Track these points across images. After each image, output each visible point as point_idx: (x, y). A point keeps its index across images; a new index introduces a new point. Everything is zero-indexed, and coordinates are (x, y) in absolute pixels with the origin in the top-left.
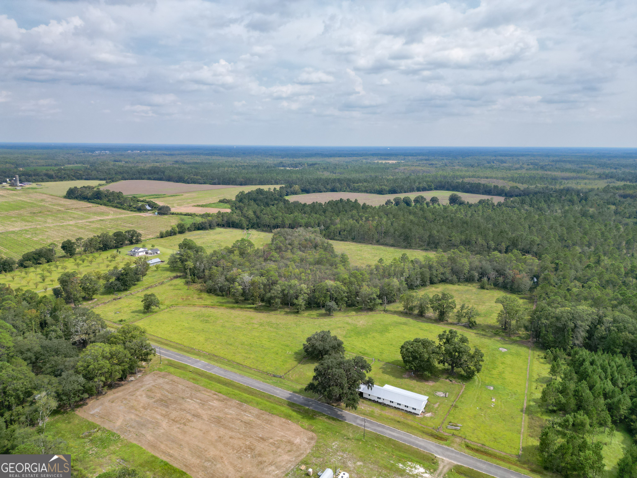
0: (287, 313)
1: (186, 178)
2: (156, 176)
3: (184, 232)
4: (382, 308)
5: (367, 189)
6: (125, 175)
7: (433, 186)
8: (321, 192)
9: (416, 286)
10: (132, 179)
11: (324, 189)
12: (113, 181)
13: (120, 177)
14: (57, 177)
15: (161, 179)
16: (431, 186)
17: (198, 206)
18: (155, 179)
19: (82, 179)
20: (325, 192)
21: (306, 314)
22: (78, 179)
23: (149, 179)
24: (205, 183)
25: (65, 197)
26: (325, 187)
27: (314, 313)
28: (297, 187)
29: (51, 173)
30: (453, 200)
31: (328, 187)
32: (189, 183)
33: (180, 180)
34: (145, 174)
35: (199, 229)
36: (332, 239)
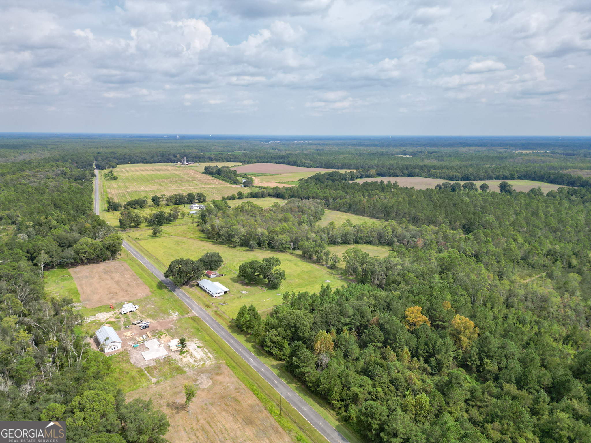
0: (229, 247)
1: (299, 162)
2: (281, 160)
3: (242, 198)
4: (290, 251)
5: (442, 175)
6: (259, 159)
7: (516, 175)
8: (397, 176)
10: (264, 162)
11: (401, 174)
12: (248, 163)
13: (255, 160)
14: (215, 159)
15: (283, 163)
17: (280, 183)
18: (279, 163)
19: (230, 161)
20: (401, 176)
21: (238, 248)
22: (228, 161)
23: (276, 163)
24: (311, 167)
25: (204, 173)
26: (402, 172)
27: (244, 248)
28: (373, 171)
29: (212, 156)
30: (503, 187)
33: (294, 164)
34: (275, 159)
35: (254, 197)
36: (339, 210)
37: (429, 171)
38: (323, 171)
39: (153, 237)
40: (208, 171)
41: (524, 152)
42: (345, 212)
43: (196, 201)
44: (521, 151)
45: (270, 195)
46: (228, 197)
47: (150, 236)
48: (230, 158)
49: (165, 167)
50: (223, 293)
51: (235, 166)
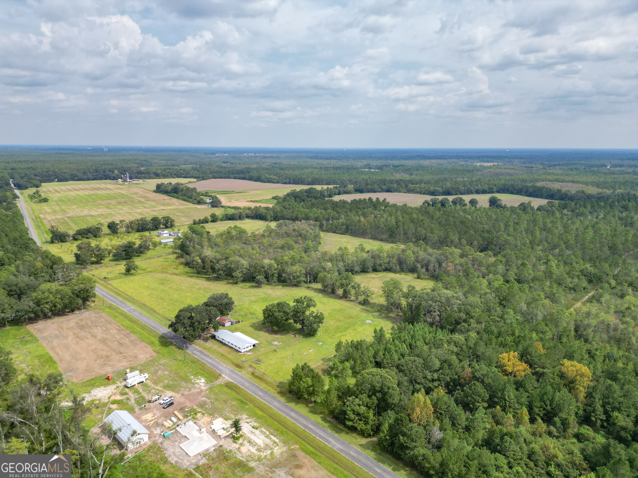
0: (228, 283)
1: (263, 177)
2: (241, 176)
3: (216, 221)
4: (306, 285)
5: (422, 190)
6: (216, 175)
7: (495, 189)
8: (375, 192)
9: (356, 272)
10: (221, 178)
12: (203, 179)
13: (211, 176)
14: (162, 174)
15: (244, 178)
16: (492, 189)
17: (251, 201)
18: (239, 178)
19: (181, 177)
20: (379, 192)
21: (242, 285)
22: (178, 177)
23: (235, 178)
24: (278, 182)
25: (155, 191)
26: (380, 188)
27: (248, 284)
28: (351, 187)
29: (159, 171)
30: (493, 202)
31: (384, 187)
32: (264, 182)
33: (258, 179)
34: (233, 174)
35: (230, 219)
36: (334, 232)
37: (406, 186)
38: (298, 188)
39: (126, 274)
40: (160, 189)
41: (485, 164)
42: (342, 234)
43: (162, 226)
44: (482, 164)
45: (248, 217)
46: (200, 220)
47: (122, 274)
48: (181, 173)
49: (103, 186)
50: (252, 347)
51: (190, 182)
